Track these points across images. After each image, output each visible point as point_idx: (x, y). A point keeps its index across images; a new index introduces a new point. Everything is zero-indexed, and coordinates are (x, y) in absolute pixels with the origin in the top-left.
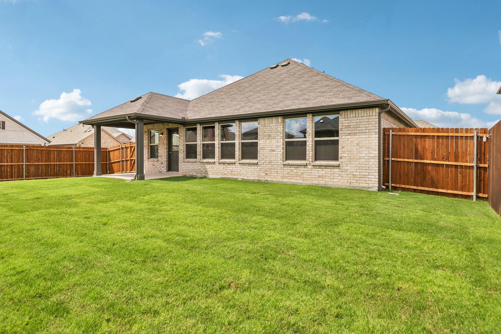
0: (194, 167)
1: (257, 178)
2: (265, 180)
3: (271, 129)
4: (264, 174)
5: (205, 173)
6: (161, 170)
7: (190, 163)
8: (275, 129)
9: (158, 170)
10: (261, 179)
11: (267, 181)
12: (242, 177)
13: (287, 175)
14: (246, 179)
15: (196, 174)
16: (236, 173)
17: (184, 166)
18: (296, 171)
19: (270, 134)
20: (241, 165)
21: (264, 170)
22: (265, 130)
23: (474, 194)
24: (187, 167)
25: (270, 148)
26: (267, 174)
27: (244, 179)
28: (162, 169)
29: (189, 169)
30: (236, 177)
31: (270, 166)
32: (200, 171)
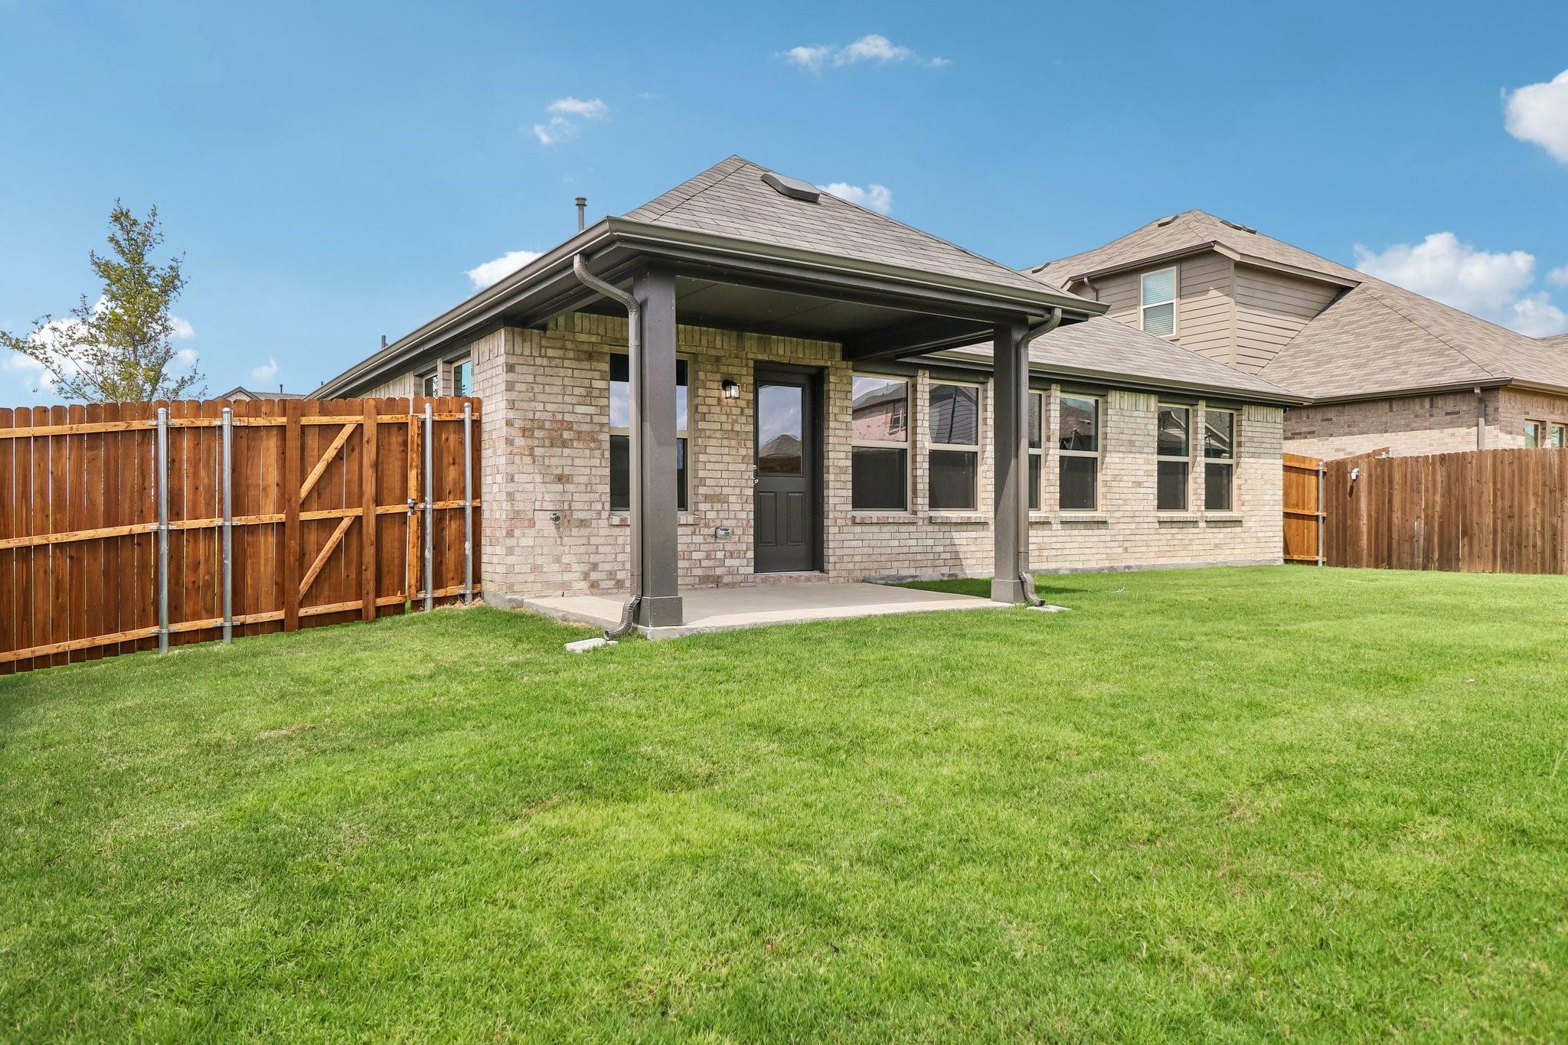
0: (903, 543)
1: (1107, 564)
2: (1126, 567)
3: (1134, 426)
4: (1121, 550)
5: (951, 562)
6: (719, 571)
7: (885, 529)
8: (1142, 427)
9: (698, 572)
10: (1115, 564)
11: (1129, 567)
12: (1068, 565)
13: (1166, 548)
14: (1083, 570)
15: (912, 572)
16: (1054, 552)
17: (855, 544)
18: (1180, 536)
19: (1134, 438)
20: (1066, 526)
21: (1121, 538)
22: (1122, 425)
23: (1320, 558)
24: (873, 543)
25: (1133, 479)
26: (1126, 549)
27: (1076, 570)
28: (728, 562)
29: (883, 551)
30: (1052, 566)
31: (1133, 526)
32: (931, 556)
